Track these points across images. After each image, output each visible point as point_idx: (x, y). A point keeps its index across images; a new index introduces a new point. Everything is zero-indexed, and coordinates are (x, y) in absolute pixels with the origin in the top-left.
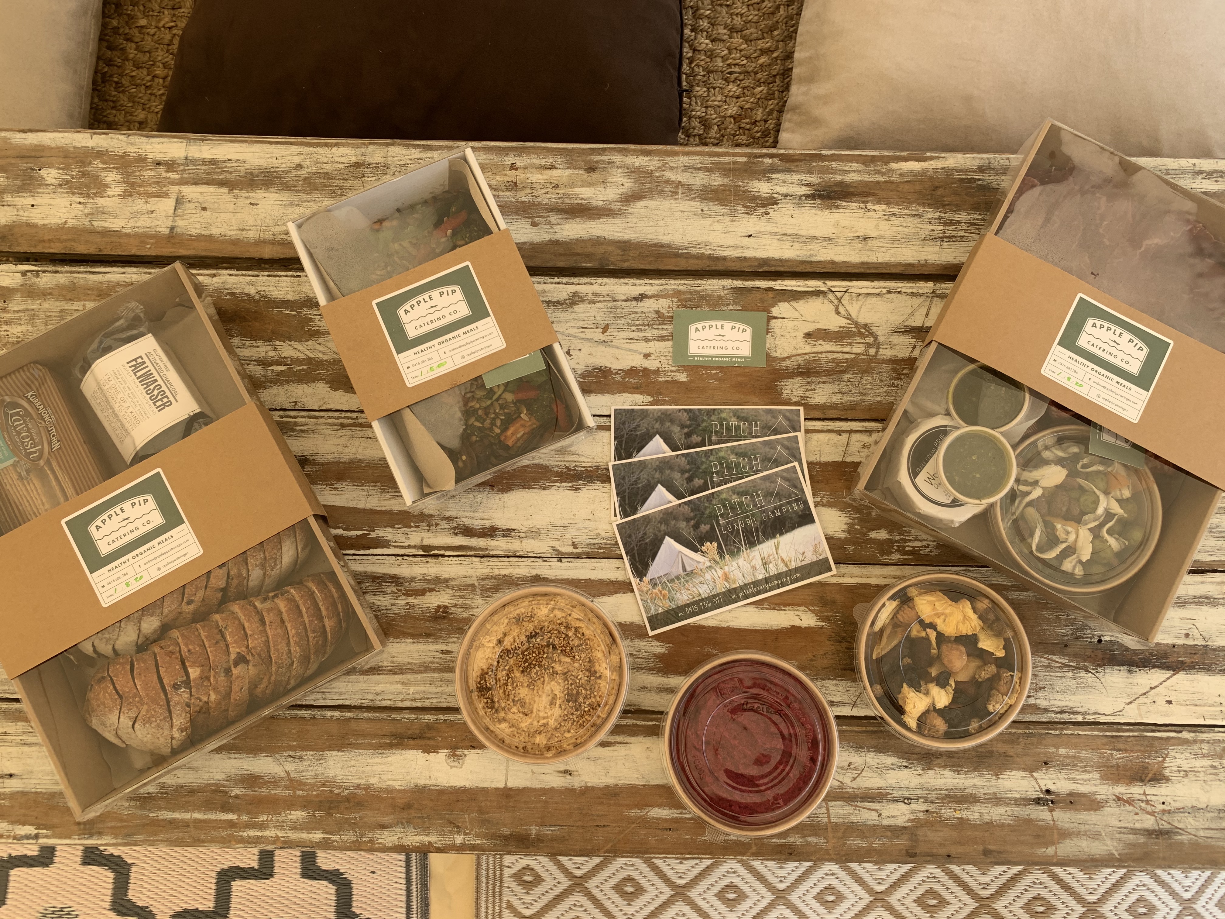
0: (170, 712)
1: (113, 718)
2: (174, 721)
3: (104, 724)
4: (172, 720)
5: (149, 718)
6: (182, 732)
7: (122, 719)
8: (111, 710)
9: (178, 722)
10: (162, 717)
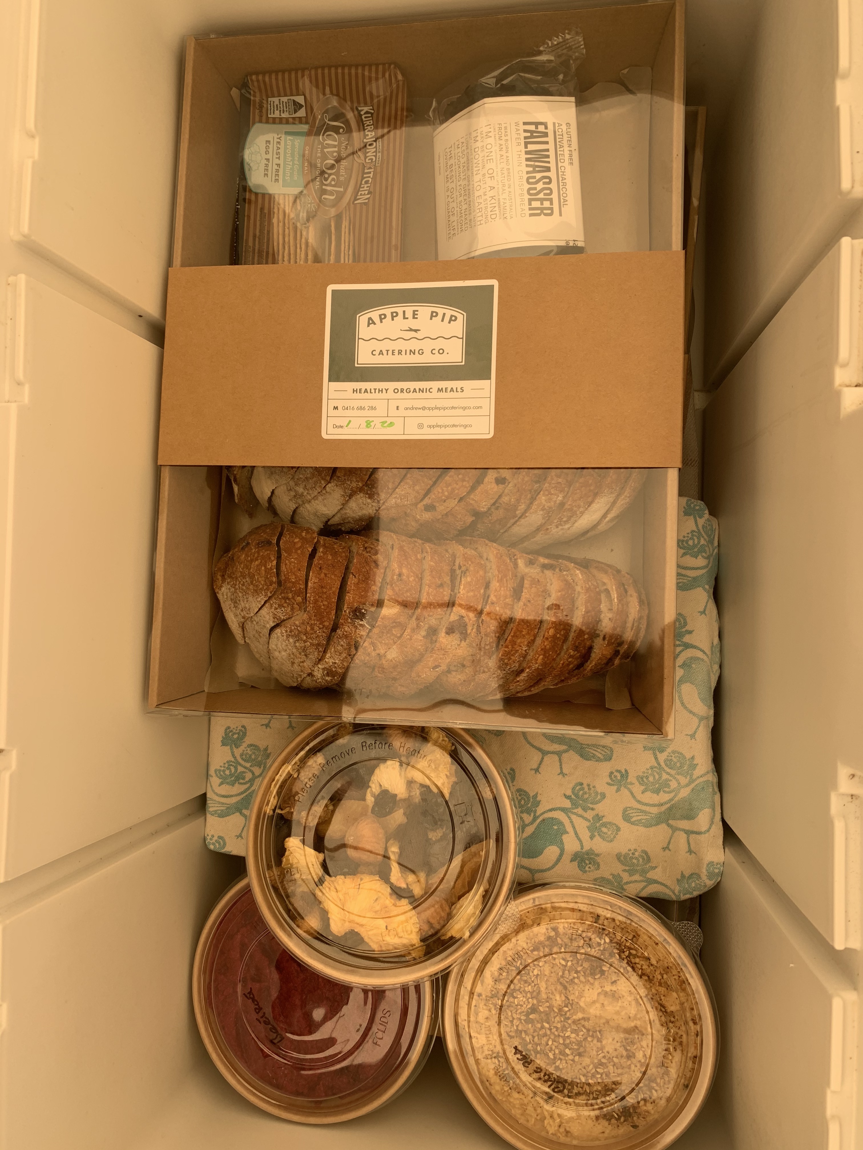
0: (329, 639)
1: (254, 603)
2: (328, 655)
3: (235, 602)
4: (325, 652)
5: (300, 632)
6: (328, 675)
7: (264, 611)
8: (257, 592)
9: (331, 661)
10: (315, 642)
